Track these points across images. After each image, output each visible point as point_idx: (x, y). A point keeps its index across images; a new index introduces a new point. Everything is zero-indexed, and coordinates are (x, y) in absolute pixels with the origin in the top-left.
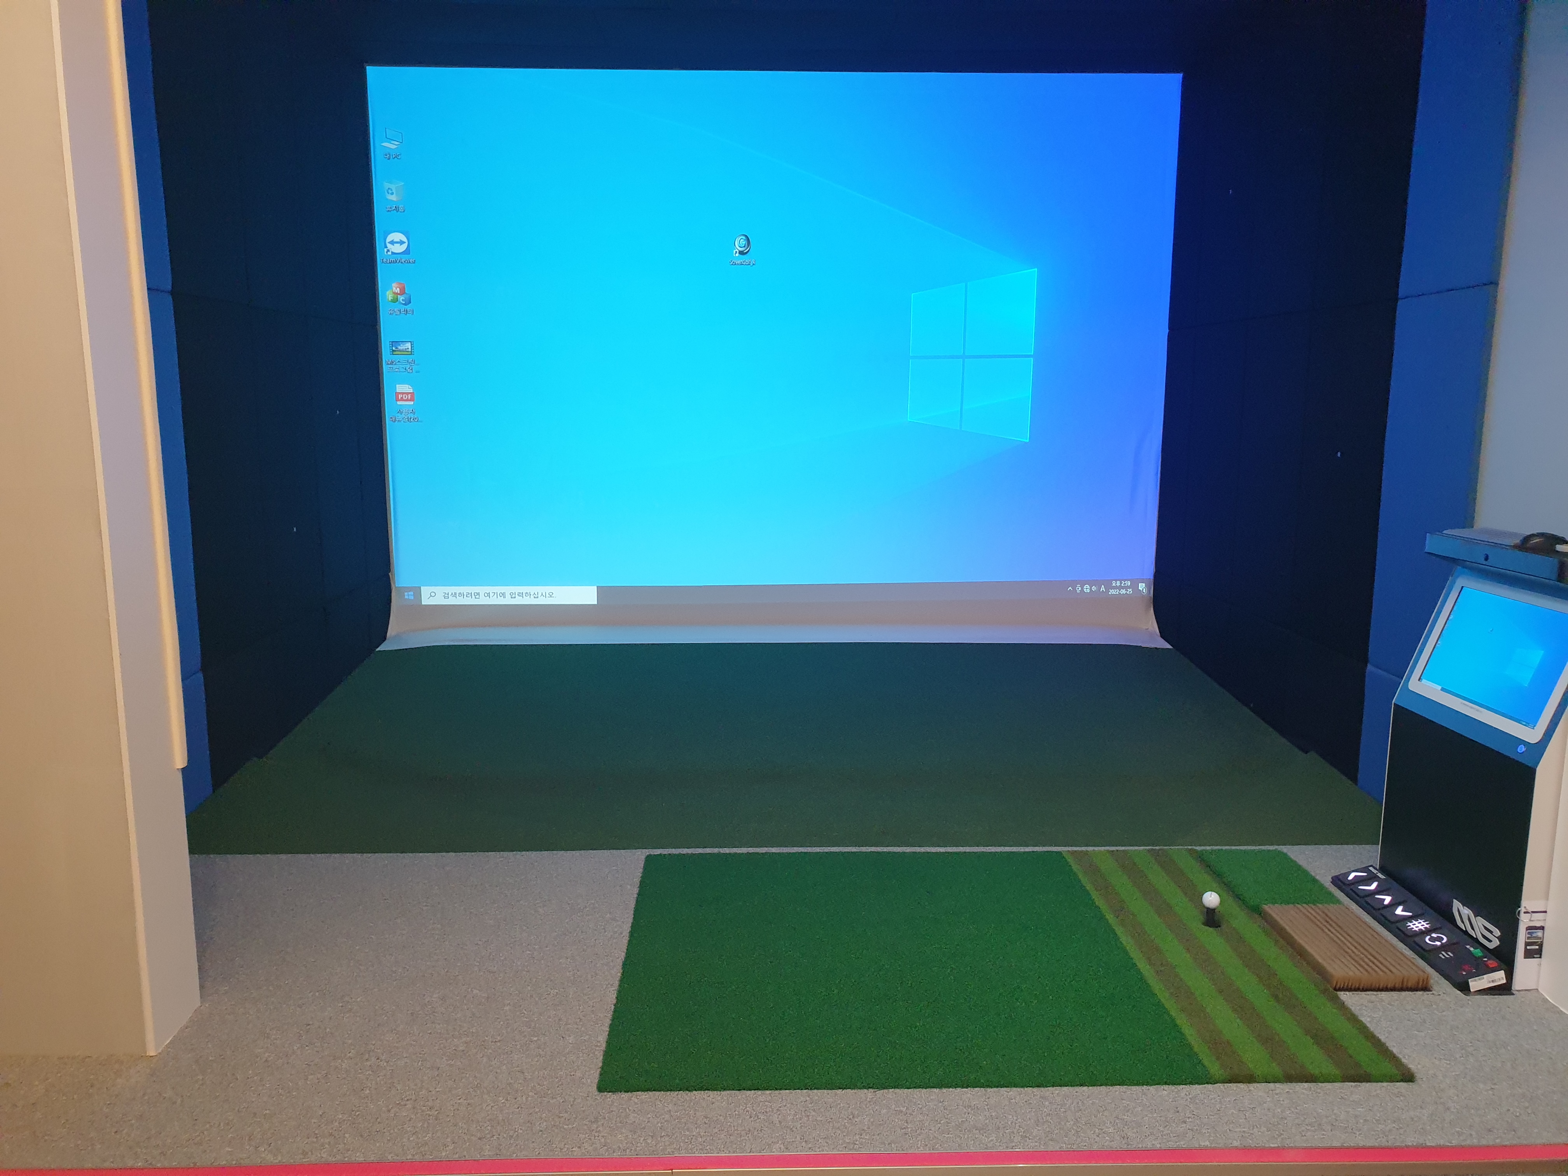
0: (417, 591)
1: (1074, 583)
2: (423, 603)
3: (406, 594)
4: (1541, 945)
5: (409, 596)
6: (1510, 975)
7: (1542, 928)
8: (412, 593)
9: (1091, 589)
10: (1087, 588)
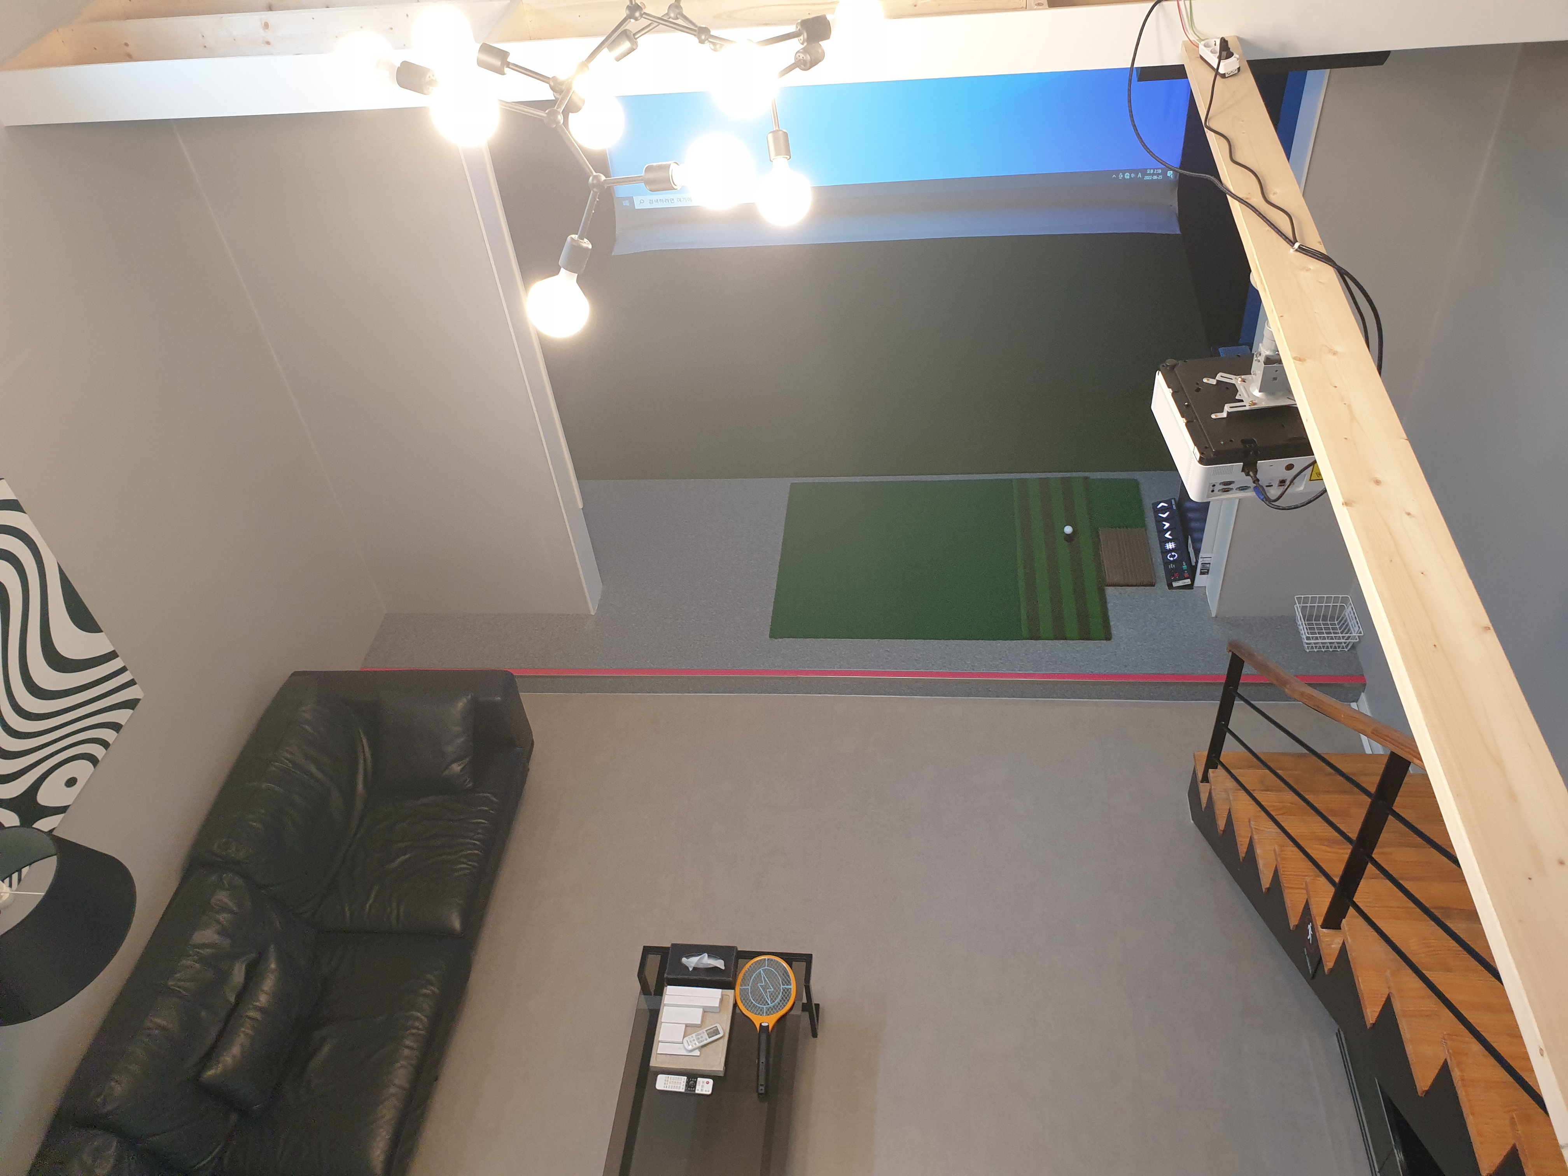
0: (631, 200)
1: (1117, 172)
2: (636, 208)
3: (624, 202)
4: (1208, 570)
5: (626, 203)
6: (1193, 581)
7: (1210, 564)
8: (627, 201)
9: (1130, 176)
10: (1127, 176)
